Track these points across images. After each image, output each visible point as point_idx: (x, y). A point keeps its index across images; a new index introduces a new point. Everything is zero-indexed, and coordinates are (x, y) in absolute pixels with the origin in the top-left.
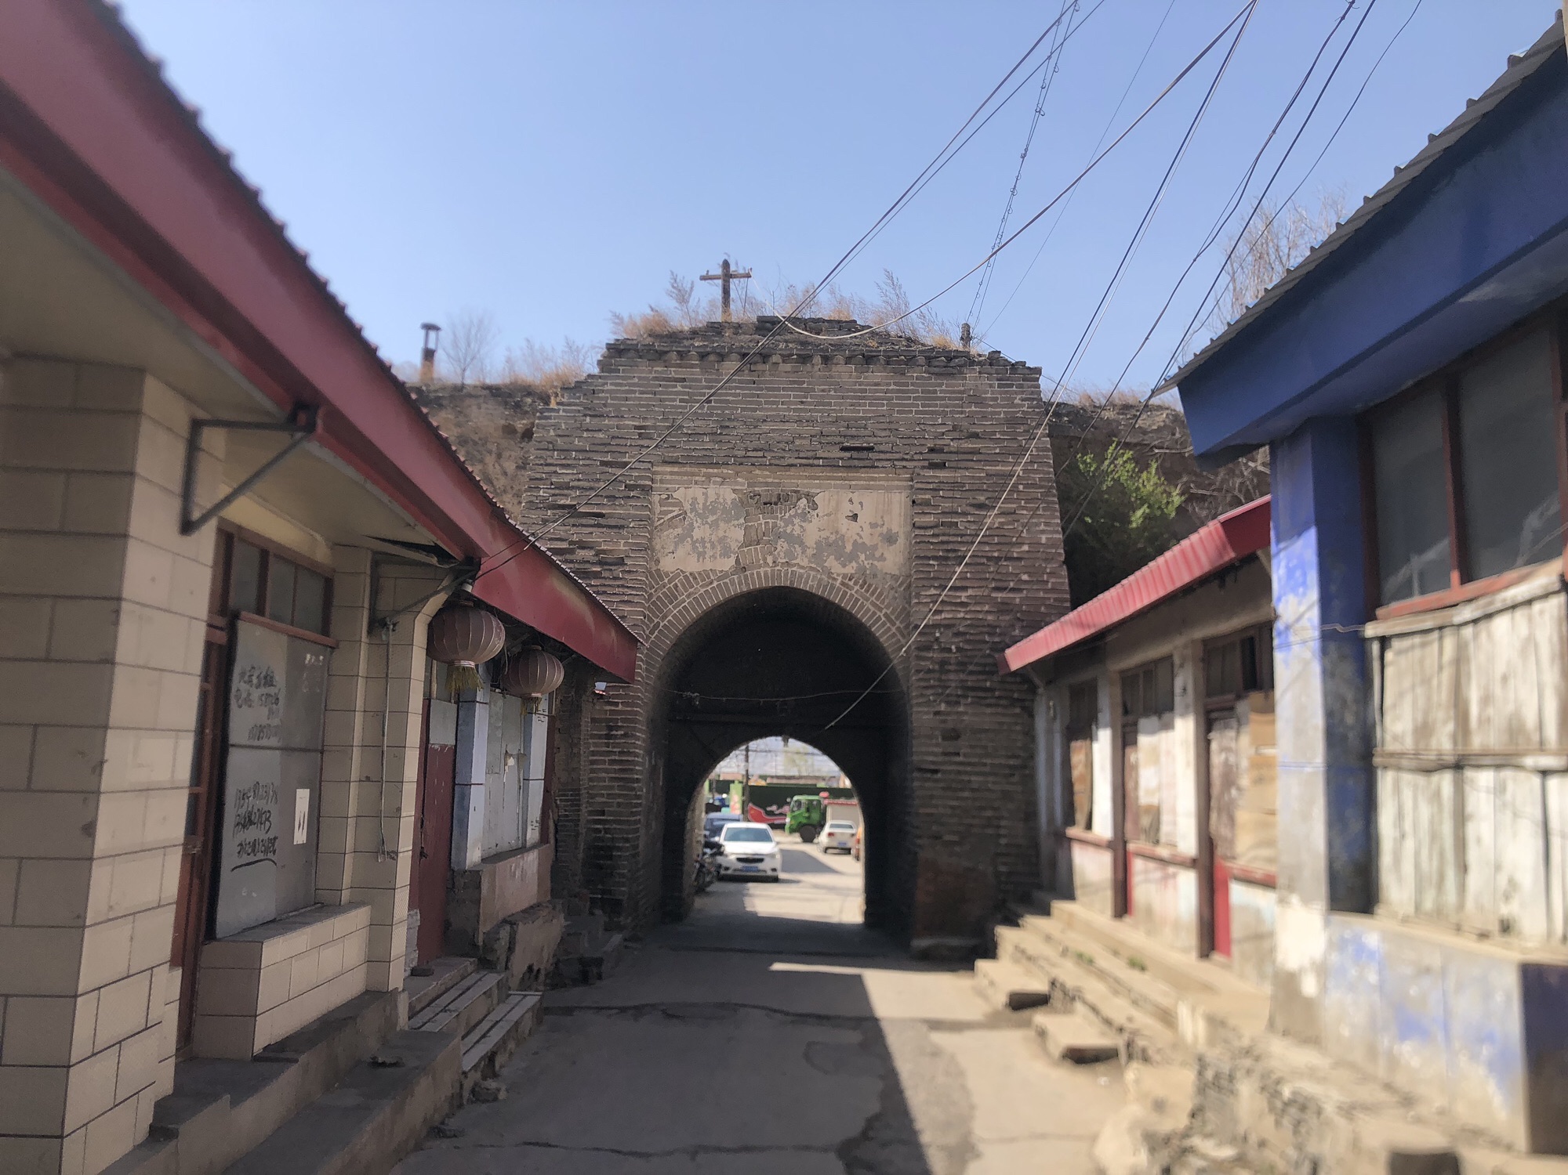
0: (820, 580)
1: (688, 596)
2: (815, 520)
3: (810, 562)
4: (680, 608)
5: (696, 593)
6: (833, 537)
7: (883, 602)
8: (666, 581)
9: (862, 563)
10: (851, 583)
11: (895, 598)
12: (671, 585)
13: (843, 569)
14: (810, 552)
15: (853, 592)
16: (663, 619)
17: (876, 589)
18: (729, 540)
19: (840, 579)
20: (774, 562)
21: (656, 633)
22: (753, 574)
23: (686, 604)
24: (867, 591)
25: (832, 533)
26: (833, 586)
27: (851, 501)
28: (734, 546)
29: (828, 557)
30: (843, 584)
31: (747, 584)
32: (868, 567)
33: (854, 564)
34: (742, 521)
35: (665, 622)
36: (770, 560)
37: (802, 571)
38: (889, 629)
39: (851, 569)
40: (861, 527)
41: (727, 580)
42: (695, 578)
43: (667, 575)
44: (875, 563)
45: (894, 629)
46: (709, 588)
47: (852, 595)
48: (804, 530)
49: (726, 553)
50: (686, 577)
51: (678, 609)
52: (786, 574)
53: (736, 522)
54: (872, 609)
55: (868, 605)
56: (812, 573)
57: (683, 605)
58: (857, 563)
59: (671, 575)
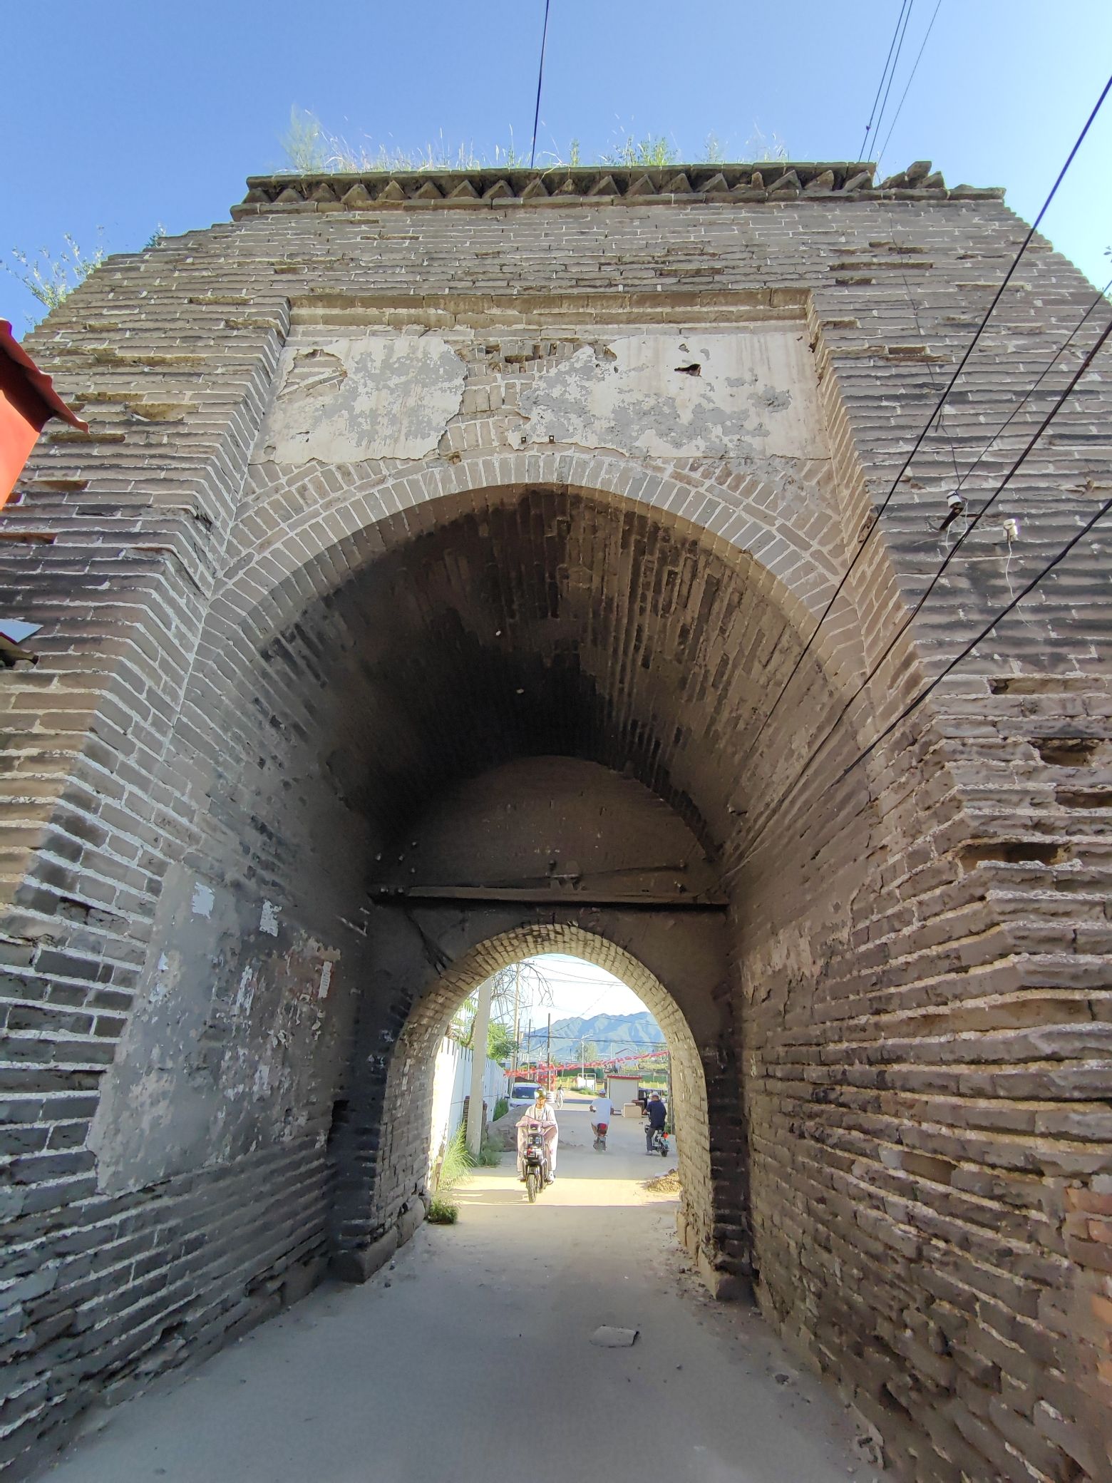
0: (626, 471)
1: (327, 506)
2: (612, 378)
3: (601, 440)
4: (306, 526)
5: (345, 499)
6: (652, 402)
7: (773, 506)
8: (283, 480)
9: (717, 440)
10: (697, 475)
11: (803, 500)
12: (293, 489)
13: (675, 450)
14: (601, 425)
15: (702, 490)
16: (262, 547)
17: (754, 484)
18: (427, 411)
19: (670, 469)
20: (524, 441)
21: (241, 573)
22: (477, 464)
23: (319, 519)
24: (734, 488)
25: (647, 396)
26: (654, 482)
27: (683, 348)
28: (439, 420)
29: (642, 430)
30: (677, 476)
31: (459, 481)
32: (730, 445)
33: (700, 442)
34: (459, 381)
35: (267, 554)
36: (514, 439)
37: (585, 456)
38: (794, 557)
39: (694, 449)
40: (709, 384)
41: (419, 476)
42: (346, 474)
43: (287, 470)
44: (748, 439)
45: (806, 556)
46: (375, 490)
47: (699, 497)
48: (589, 393)
49: (418, 431)
50: (328, 475)
51: (299, 530)
52: (549, 462)
53: (446, 385)
54: (751, 520)
55: (739, 512)
56: (608, 460)
57: (313, 521)
58: (706, 439)
59: (296, 471)
